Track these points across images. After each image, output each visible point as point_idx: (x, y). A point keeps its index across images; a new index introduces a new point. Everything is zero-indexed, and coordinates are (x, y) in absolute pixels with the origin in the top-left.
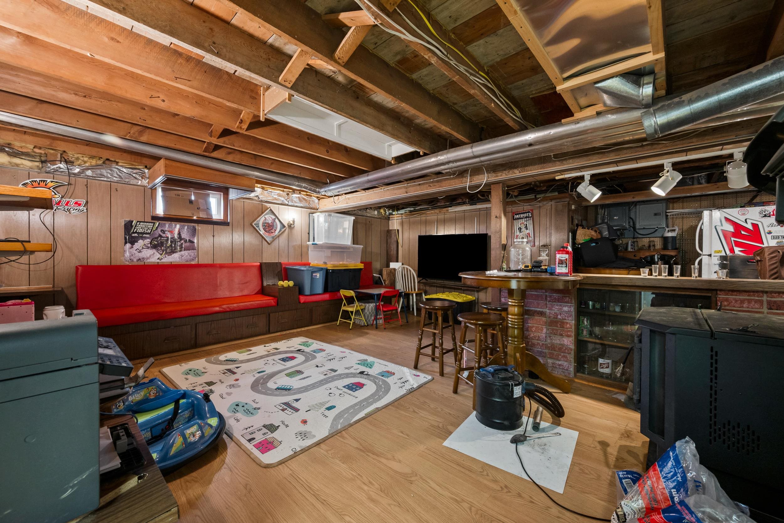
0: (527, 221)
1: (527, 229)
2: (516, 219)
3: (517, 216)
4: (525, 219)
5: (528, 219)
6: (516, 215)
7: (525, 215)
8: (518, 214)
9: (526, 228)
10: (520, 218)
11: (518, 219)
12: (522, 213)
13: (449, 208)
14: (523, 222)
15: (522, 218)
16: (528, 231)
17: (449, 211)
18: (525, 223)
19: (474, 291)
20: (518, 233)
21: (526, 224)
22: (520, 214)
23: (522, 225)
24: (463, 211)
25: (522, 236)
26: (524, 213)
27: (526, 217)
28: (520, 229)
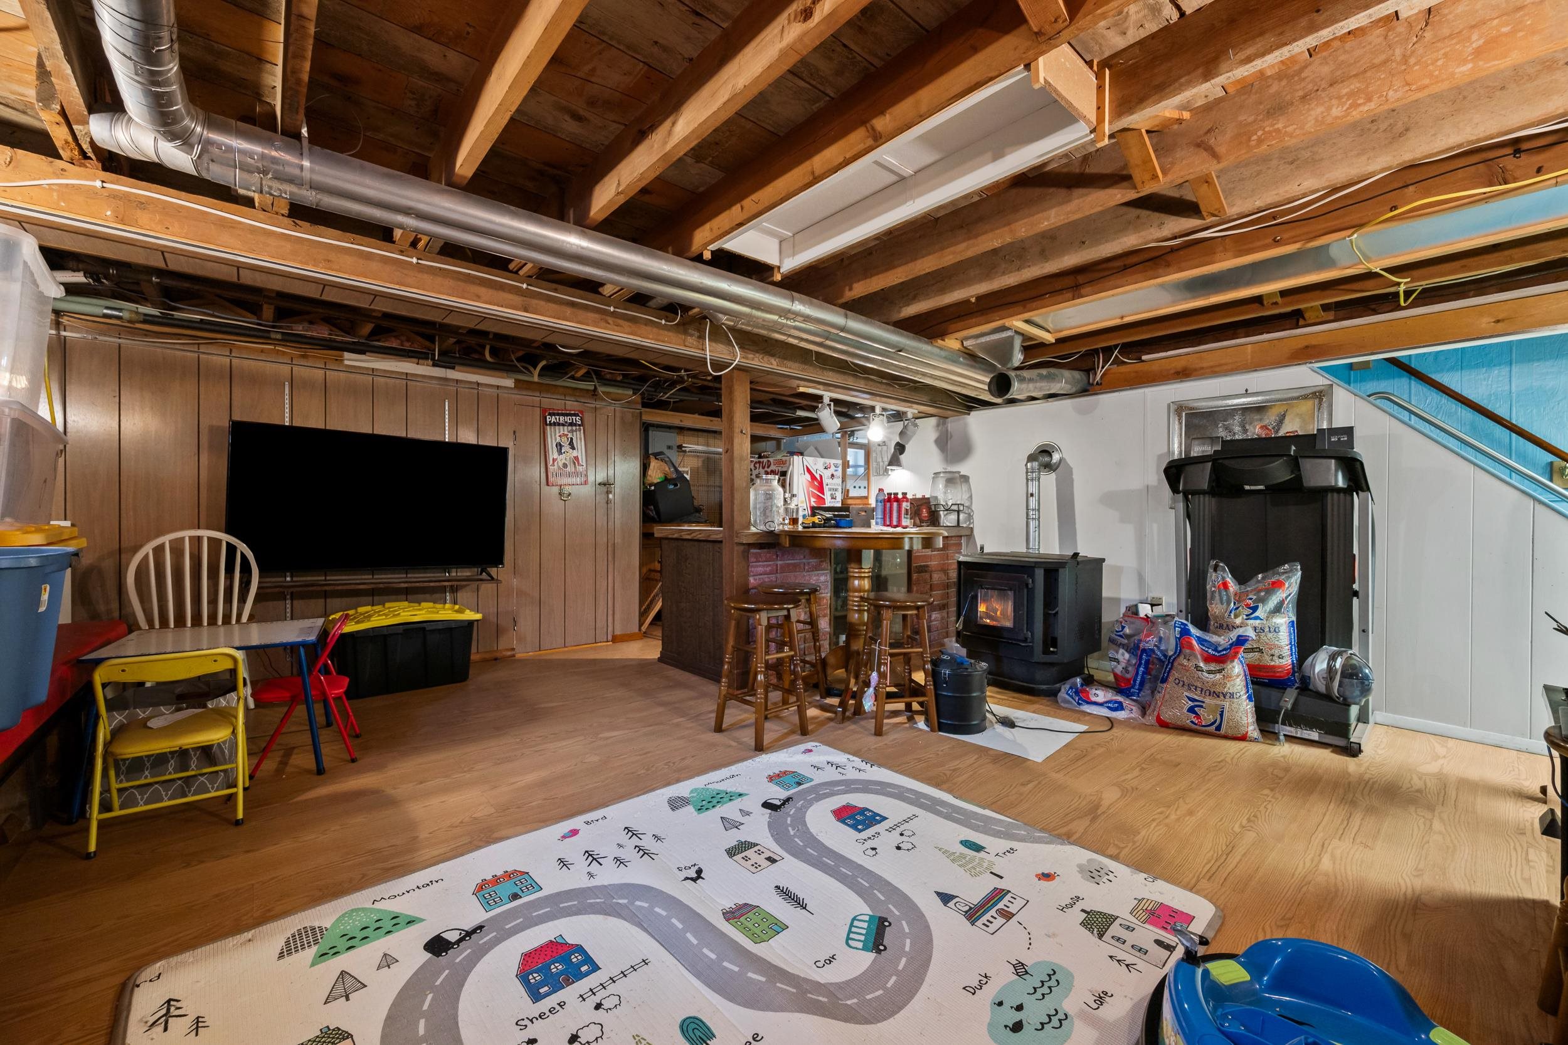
0: (572, 431)
1: (573, 448)
2: (550, 424)
3: (553, 419)
4: (570, 428)
5: (574, 428)
6: (550, 414)
7: (568, 419)
8: (554, 414)
9: (571, 445)
10: (559, 424)
11: (555, 424)
12: (563, 415)
13: (347, 355)
14: (566, 433)
15: (563, 425)
16: (575, 453)
17: (346, 362)
18: (570, 435)
19: (443, 590)
20: (556, 455)
21: (572, 439)
22: (558, 414)
23: (564, 439)
24: (402, 373)
25: (564, 461)
26: (567, 415)
27: (571, 424)
28: (559, 446)
